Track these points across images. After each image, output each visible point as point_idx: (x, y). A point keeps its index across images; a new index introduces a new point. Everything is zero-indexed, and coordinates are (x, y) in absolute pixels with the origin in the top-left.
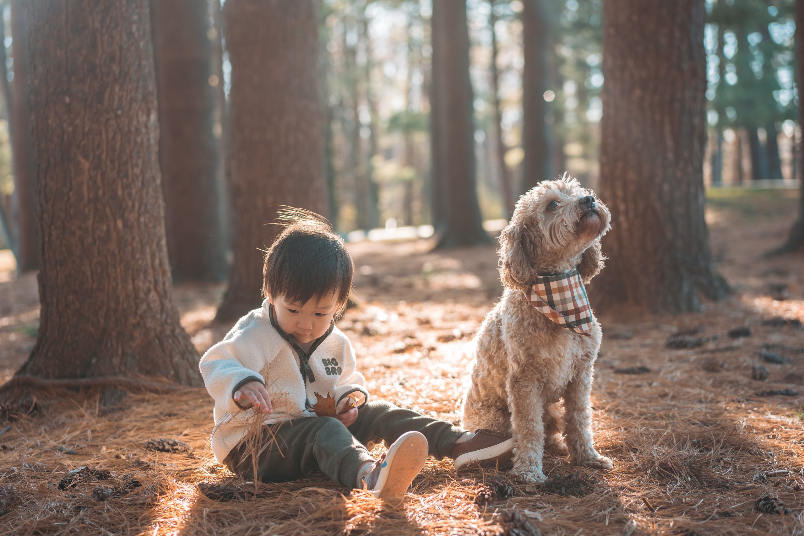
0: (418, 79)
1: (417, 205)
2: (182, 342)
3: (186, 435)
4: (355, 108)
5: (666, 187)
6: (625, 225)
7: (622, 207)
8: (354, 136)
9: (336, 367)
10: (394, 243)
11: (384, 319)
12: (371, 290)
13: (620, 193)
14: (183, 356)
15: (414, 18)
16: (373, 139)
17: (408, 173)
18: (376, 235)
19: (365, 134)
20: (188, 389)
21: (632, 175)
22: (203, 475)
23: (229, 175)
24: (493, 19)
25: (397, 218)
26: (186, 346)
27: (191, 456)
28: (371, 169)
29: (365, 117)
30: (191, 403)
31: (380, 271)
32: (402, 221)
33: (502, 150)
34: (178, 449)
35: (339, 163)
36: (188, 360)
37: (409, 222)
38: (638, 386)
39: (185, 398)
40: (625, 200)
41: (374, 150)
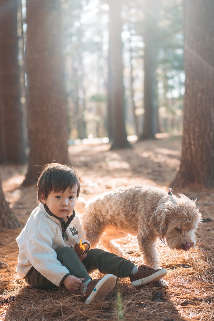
0: (102, 81)
1: (101, 130)
2: (6, 208)
3: (7, 258)
4: (77, 91)
5: (211, 134)
6: (194, 150)
7: (193, 142)
8: (77, 103)
9: (76, 231)
10: (93, 146)
11: (91, 186)
12: (85, 169)
13: (192, 136)
14: (6, 214)
15: (100, 57)
16: (84, 104)
17: (98, 118)
18: (85, 141)
19: (81, 103)
20: (8, 230)
21: (197, 129)
22: (14, 285)
23: (28, 125)
24: (131, 58)
25: (93, 134)
26: (8, 210)
27: (9, 271)
28: (83, 116)
29: (81, 95)
30: (9, 237)
31: (88, 159)
32: (95, 135)
33: (134, 108)
34: (2, 267)
35: (71, 113)
36: (8, 216)
37: (98, 136)
38: (209, 230)
39: (7, 235)
40: (194, 139)
41: (84, 108)
